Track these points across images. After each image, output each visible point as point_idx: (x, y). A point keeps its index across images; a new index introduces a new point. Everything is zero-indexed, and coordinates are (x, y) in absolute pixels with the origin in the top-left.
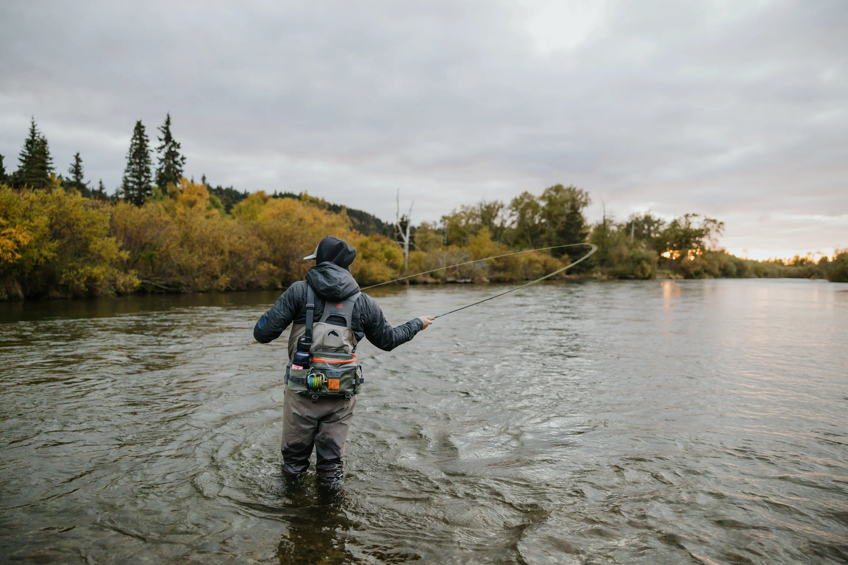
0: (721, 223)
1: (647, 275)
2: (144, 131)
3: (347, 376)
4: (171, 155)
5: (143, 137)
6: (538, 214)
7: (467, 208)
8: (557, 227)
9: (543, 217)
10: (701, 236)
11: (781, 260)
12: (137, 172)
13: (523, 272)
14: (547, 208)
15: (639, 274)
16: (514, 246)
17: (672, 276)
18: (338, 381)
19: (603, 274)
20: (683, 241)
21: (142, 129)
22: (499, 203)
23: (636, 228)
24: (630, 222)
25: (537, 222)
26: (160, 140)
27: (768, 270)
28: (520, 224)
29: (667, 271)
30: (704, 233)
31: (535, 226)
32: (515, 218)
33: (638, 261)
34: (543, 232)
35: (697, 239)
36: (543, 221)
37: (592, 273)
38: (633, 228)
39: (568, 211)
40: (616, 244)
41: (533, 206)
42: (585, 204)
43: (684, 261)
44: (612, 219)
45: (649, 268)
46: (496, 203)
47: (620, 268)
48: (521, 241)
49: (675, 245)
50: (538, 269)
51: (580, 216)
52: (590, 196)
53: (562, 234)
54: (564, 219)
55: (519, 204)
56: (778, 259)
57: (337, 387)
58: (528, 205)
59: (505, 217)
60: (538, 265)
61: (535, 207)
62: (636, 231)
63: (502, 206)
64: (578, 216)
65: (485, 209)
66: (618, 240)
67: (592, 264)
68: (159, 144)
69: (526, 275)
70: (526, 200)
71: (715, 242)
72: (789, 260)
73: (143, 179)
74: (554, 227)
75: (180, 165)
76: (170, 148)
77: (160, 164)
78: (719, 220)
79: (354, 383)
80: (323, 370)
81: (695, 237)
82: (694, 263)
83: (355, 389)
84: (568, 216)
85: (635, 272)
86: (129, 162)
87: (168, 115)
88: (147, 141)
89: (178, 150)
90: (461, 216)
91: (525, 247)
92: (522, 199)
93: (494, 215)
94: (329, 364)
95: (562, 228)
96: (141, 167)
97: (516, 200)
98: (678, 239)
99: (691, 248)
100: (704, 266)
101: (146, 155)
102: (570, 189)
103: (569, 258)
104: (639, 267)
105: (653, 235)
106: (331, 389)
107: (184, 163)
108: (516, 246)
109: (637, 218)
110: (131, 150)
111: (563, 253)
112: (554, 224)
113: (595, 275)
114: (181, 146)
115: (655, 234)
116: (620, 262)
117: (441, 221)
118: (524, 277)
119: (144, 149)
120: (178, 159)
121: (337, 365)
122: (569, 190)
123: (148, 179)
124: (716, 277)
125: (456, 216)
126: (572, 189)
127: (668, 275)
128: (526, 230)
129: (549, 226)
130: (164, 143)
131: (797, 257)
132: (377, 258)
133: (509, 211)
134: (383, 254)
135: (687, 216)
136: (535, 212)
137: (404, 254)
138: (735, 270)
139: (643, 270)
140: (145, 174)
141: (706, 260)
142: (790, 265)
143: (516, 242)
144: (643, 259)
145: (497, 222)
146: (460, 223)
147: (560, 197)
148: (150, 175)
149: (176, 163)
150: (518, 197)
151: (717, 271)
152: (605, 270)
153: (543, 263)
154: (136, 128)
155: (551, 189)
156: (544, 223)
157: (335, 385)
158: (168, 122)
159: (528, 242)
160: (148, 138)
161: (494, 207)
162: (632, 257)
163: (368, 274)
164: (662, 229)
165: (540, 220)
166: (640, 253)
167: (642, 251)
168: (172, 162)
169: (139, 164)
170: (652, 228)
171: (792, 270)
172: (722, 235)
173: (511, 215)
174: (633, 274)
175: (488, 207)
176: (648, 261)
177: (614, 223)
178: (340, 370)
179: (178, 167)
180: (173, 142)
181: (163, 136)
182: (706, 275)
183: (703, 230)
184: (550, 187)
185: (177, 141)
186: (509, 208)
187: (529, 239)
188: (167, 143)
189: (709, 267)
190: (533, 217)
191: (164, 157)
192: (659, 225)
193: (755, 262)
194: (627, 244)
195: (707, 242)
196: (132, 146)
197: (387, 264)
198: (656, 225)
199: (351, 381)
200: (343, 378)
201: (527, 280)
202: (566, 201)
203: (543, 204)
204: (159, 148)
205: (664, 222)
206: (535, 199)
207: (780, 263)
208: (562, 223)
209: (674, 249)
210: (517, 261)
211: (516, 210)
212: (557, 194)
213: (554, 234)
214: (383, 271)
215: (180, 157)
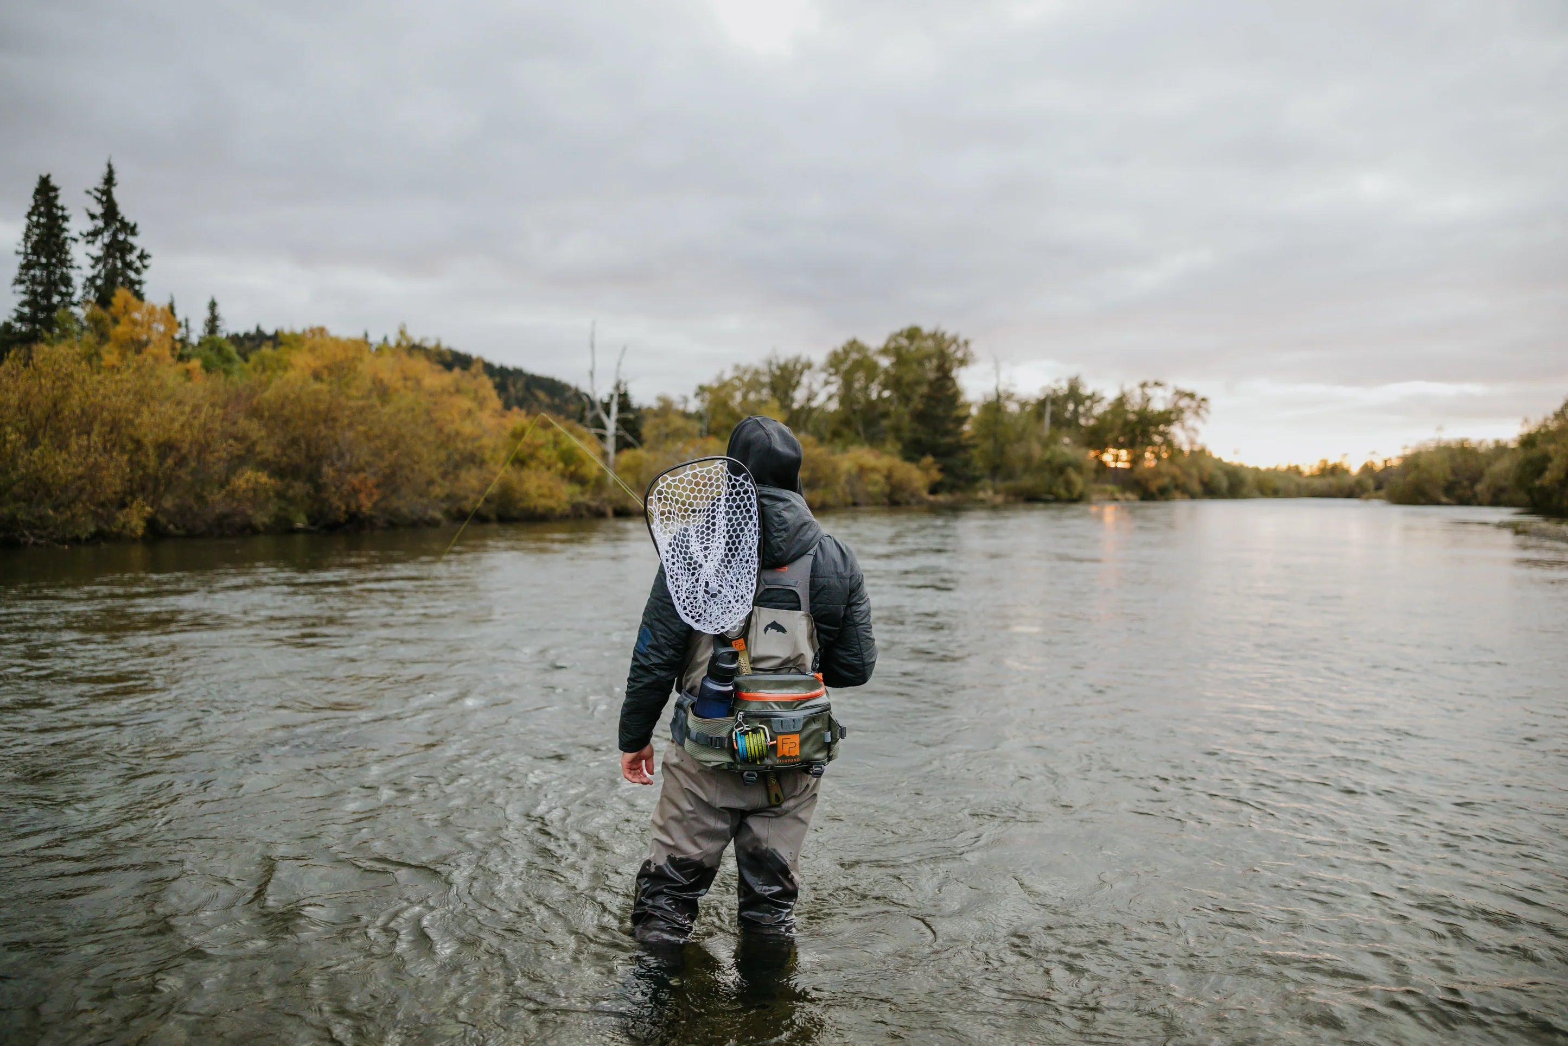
0: (1203, 400)
1: (1075, 495)
2: (56, 197)
3: (815, 726)
4: (118, 249)
5: (55, 210)
6: (877, 381)
7: (745, 372)
8: (911, 405)
9: (885, 386)
10: (1169, 422)
11: (1297, 468)
12: (41, 284)
13: (848, 489)
14: (893, 371)
15: (1063, 492)
16: (831, 442)
17: (1118, 495)
18: (796, 739)
19: (996, 492)
20: (1138, 432)
21: (52, 194)
22: (804, 359)
23: (1055, 409)
24: (1042, 397)
25: (874, 396)
26: (93, 217)
27: (1279, 484)
28: (842, 402)
29: (1110, 487)
30: (1173, 416)
31: (871, 404)
32: (833, 389)
33: (1059, 469)
34: (885, 415)
35: (1162, 427)
36: (886, 394)
37: (976, 491)
38: (1049, 409)
39: (932, 375)
40: (1020, 438)
41: (866, 366)
42: (963, 362)
43: (1138, 469)
44: (1012, 390)
45: (1079, 482)
46: (797, 360)
47: (1027, 482)
48: (846, 431)
49: (1121, 439)
50: (876, 484)
51: (954, 384)
52: (973, 347)
53: (920, 417)
54: (924, 389)
55: (842, 362)
56: (1293, 465)
57: (796, 752)
58: (858, 365)
59: (816, 387)
60: (876, 477)
61: (871, 369)
62: (1053, 415)
63: (809, 366)
64: (949, 384)
65: (778, 373)
66: (1024, 430)
67: (977, 473)
68: (89, 226)
69: (853, 495)
70: (855, 356)
71: (1192, 434)
72: (1311, 467)
73: (56, 299)
74: (906, 405)
75: (137, 271)
76: (114, 235)
77: (93, 267)
78: (1200, 394)
79: (829, 739)
80: (766, 718)
81: (1157, 425)
82: (1156, 473)
83: (829, 750)
84: (931, 384)
85: (1054, 489)
86: (24, 262)
87: (109, 166)
88: (65, 219)
89: (131, 239)
90: (733, 385)
91: (852, 443)
92: (846, 352)
93: (794, 382)
94: (777, 703)
95: (920, 407)
96: (50, 273)
97: (835, 355)
98: (1128, 429)
99: (1152, 443)
100: (1174, 478)
101: (61, 248)
102: (935, 334)
103: (935, 463)
104: (1061, 480)
105: (1082, 421)
106: (784, 757)
107: (145, 267)
108: (837, 441)
109: (1055, 391)
110: (27, 237)
111: (923, 454)
112: (906, 399)
113: (981, 495)
114: (138, 229)
115: (1087, 419)
116: (1027, 470)
117: (697, 395)
118: (850, 499)
119: (58, 236)
120: (132, 257)
121: (790, 705)
122: (934, 336)
123: (67, 299)
124: (1193, 496)
125: (723, 385)
126: (939, 335)
127: (1112, 493)
128: (854, 412)
129: (896, 403)
130: (100, 223)
131: (1325, 462)
132: (542, 463)
133: (823, 376)
134: (554, 454)
135: (1144, 385)
136: (870, 378)
137: (604, 455)
138: (1224, 483)
139: (1069, 485)
140: (63, 289)
141: (1180, 467)
142: (1312, 476)
143: (836, 434)
144: (1069, 464)
145: (799, 396)
146: (732, 397)
147: (918, 349)
148: (71, 290)
149: (129, 265)
150: (840, 349)
151: (1196, 487)
152: (1000, 485)
153: (885, 472)
154: (38, 192)
155: (900, 334)
156: (888, 399)
157: (791, 746)
158: (109, 180)
159: (858, 434)
160: (66, 213)
161: (795, 366)
162: (1049, 462)
163: (517, 495)
164: (1098, 410)
165: (880, 393)
166: (1063, 454)
167: (1067, 450)
168: (119, 264)
169: (45, 267)
170: (1081, 409)
171: (1318, 483)
172: (1204, 421)
173: (827, 383)
174: (1050, 493)
175: (783, 368)
176: (1079, 468)
177: (1016, 397)
178: (799, 714)
179: (132, 275)
180: (122, 221)
181: (98, 210)
182: (1177, 494)
183: (1171, 412)
184: (897, 329)
185: (130, 219)
186: (823, 370)
187: (861, 429)
188: (107, 225)
189: (1182, 479)
190: (866, 388)
191: (100, 253)
192: (1094, 402)
193: (1257, 470)
194: (1039, 438)
195: (1179, 434)
196: (29, 229)
197: (563, 475)
198: (1088, 403)
199: (823, 736)
200: (805, 734)
201: (855, 504)
202: (928, 357)
203: (885, 362)
204: (88, 234)
205: (1103, 398)
206: (870, 354)
207: (1297, 471)
208: (922, 396)
209: (1119, 446)
210: (834, 469)
211: (837, 373)
212: (911, 344)
213: (907, 418)
214: (550, 489)
215: (137, 253)
